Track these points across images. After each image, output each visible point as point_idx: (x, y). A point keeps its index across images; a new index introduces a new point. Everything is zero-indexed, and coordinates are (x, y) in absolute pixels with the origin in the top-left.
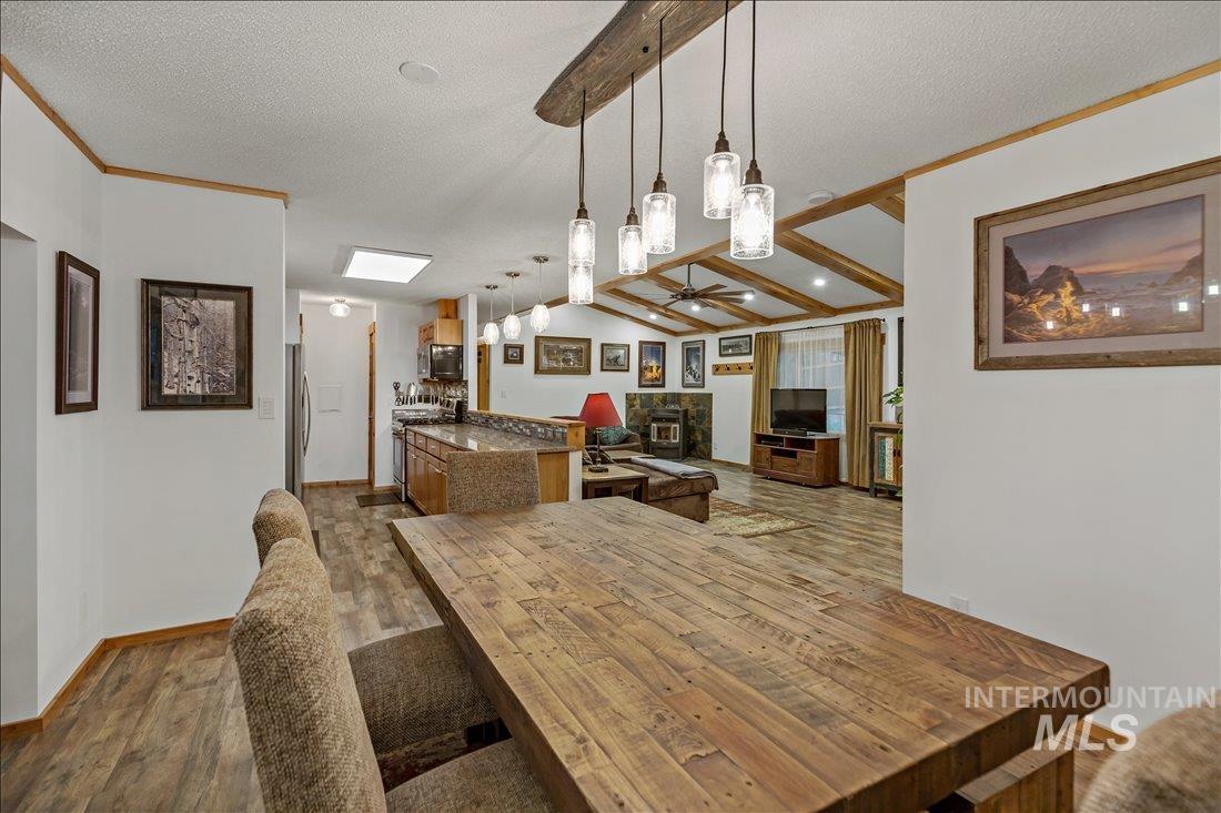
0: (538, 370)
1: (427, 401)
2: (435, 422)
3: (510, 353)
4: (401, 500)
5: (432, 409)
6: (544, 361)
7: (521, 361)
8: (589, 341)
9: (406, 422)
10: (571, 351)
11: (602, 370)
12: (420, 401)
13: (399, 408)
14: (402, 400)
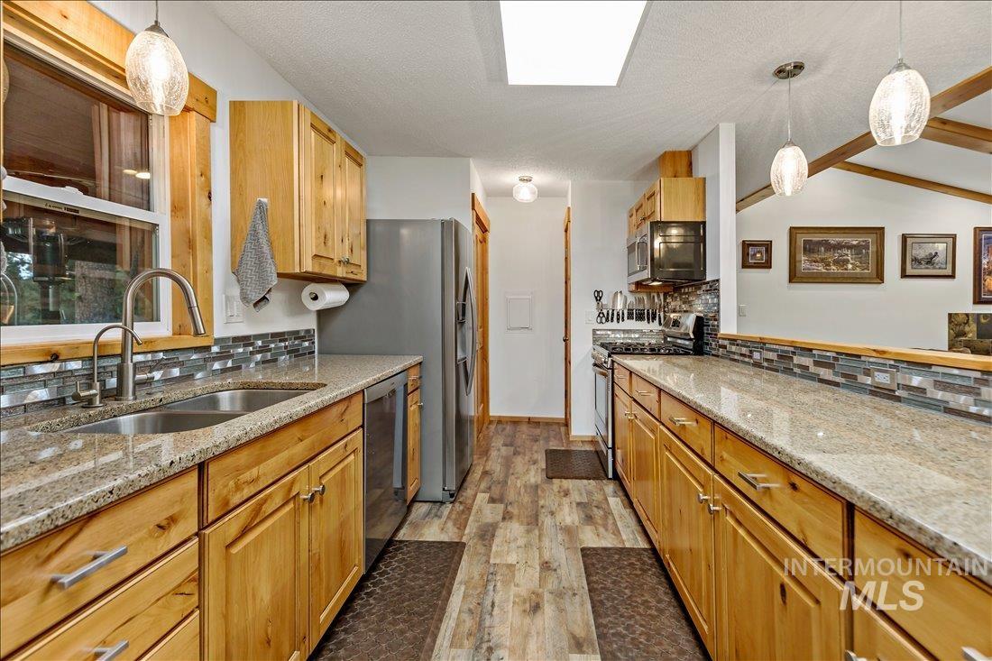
0: (794, 276)
1: (640, 317)
2: (654, 351)
3: (751, 252)
4: (607, 475)
5: (648, 331)
6: (804, 263)
7: (767, 265)
8: (880, 232)
9: (614, 350)
10: (850, 247)
11: (904, 275)
12: (630, 317)
13: (601, 326)
14: (606, 316)
